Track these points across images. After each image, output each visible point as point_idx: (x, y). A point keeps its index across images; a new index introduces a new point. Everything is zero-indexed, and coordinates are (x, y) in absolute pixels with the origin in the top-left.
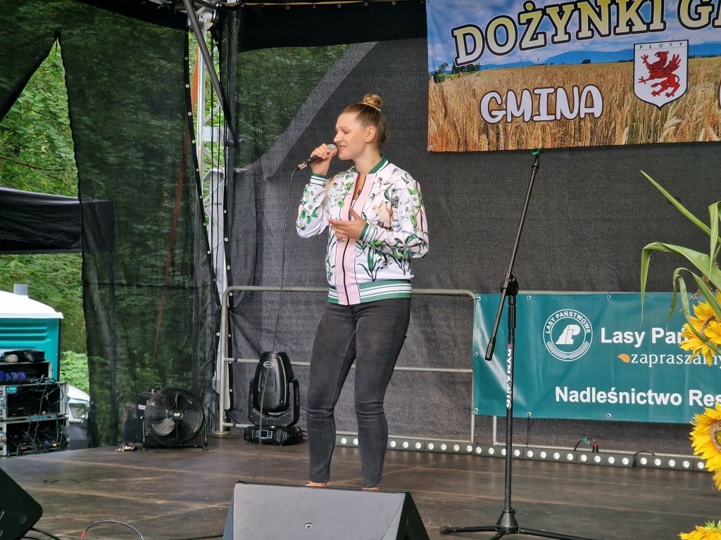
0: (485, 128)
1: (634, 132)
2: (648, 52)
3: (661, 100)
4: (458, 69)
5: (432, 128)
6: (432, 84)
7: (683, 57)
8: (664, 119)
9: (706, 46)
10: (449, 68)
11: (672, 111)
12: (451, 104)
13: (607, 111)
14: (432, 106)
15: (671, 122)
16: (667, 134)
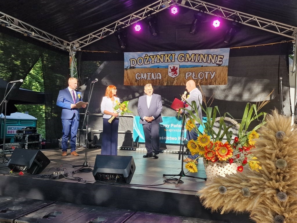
0: (136, 81)
1: (168, 83)
2: (171, 66)
3: (173, 76)
4: (131, 68)
5: (125, 80)
6: (125, 71)
7: (178, 68)
8: (174, 80)
9: (183, 66)
10: (129, 68)
11: (176, 79)
12: (129, 75)
13: (162, 78)
14: (125, 75)
15: (175, 81)
16: (175, 83)
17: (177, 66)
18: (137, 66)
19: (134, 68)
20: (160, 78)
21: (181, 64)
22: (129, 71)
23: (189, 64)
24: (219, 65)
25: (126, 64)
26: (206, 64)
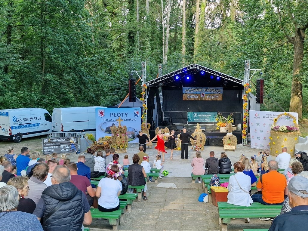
0: (188, 98)
1: (200, 99)
2: (202, 93)
3: (203, 97)
4: (185, 93)
5: (183, 98)
6: (183, 94)
8: (203, 98)
14: (183, 96)
16: (203, 100)
17: (204, 93)
18: (188, 92)
19: (187, 93)
20: (197, 97)
21: (206, 92)
22: (185, 95)
23: (208, 92)
24: (219, 93)
25: (183, 92)
26: (215, 93)
